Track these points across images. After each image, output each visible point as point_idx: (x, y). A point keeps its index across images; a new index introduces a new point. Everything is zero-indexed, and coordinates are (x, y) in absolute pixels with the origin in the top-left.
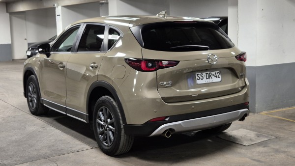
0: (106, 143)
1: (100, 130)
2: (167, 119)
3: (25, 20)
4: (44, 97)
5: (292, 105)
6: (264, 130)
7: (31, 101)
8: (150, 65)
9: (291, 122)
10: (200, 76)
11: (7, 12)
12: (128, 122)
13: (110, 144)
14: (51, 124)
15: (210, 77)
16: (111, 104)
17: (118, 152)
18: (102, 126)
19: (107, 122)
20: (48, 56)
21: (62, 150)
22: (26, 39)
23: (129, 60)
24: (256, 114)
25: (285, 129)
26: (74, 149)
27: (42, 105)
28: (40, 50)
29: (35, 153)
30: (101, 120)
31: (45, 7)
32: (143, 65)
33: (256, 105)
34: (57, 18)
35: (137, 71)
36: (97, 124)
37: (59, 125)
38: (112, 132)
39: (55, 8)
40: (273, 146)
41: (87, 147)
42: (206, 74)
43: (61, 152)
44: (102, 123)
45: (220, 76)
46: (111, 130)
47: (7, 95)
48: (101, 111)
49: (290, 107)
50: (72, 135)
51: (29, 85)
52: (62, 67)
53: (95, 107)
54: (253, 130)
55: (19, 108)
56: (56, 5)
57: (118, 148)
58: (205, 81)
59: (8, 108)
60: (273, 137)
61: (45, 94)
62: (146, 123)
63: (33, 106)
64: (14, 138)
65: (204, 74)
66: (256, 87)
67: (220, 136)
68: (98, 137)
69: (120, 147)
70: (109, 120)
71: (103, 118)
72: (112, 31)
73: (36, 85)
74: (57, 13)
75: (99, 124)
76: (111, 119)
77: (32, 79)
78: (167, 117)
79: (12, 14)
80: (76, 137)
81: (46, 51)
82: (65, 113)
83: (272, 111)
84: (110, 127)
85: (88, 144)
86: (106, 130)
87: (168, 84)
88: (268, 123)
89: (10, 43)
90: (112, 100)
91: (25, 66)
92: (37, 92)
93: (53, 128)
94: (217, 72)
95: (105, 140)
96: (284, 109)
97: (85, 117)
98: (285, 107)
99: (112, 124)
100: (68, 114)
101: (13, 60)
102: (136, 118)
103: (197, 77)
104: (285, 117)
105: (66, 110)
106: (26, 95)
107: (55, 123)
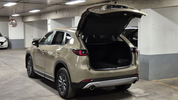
0: (62, 92)
1: (60, 85)
2: (92, 80)
3: (32, 26)
4: (35, 68)
5: (172, 78)
6: (150, 90)
7: (29, 70)
8: (83, 52)
9: (166, 86)
11: (22, 21)
12: (72, 81)
13: (64, 93)
14: (38, 82)
16: (65, 72)
17: (68, 97)
18: (61, 83)
19: (63, 81)
20: (38, 46)
21: (41, 95)
22: (32, 37)
23: (74, 50)
24: (149, 81)
25: (162, 90)
26: (46, 95)
27: (34, 72)
28: (34, 43)
29: (27, 96)
30: (60, 80)
31: (42, 20)
32: (80, 52)
33: (149, 76)
34: (48, 25)
35: (78, 56)
36: (58, 82)
37: (42, 83)
38: (65, 86)
39: (47, 20)
40: (151, 98)
41: (54, 94)
43: (40, 96)
44: (61, 82)
46: (64, 85)
47: (18, 67)
48: (61, 75)
49: (170, 78)
50: (47, 88)
51: (28, 62)
52: (43, 53)
53: (58, 73)
54: (144, 90)
55: (23, 74)
56: (48, 19)
57: (67, 95)
59: (17, 73)
60: (153, 93)
61: (35, 67)
62: (81, 82)
63: (30, 73)
64: (18, 89)
66: (150, 66)
67: (124, 92)
68: (59, 89)
69: (69, 94)
70: (64, 80)
71: (61, 79)
72: (68, 35)
73: (31, 62)
74: (48, 23)
75: (60, 82)
76: (65, 80)
77: (30, 59)
78: (91, 79)
79: (25, 23)
80: (49, 90)
81: (37, 44)
82: (44, 77)
83: (159, 80)
84: (64, 84)
85: (54, 92)
86: (62, 85)
88: (153, 86)
89: (23, 38)
90: (65, 70)
91: (27, 51)
92: (32, 65)
93: (38, 85)
95: (62, 90)
96: (166, 79)
97: (53, 78)
98: (167, 78)
99: (65, 82)
100: (45, 77)
101: (25, 48)
102: (76, 79)
104: (164, 83)
105: (45, 75)
106: (27, 67)
107: (40, 82)
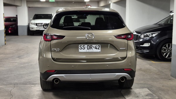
10: (82, 47)
15: (91, 48)
42: (88, 46)
45: (100, 48)
58: (86, 50)
60: (157, 98)
62: (45, 72)
65: (86, 46)
78: (56, 71)
87: (57, 50)
94: (97, 45)
103: (80, 47)
